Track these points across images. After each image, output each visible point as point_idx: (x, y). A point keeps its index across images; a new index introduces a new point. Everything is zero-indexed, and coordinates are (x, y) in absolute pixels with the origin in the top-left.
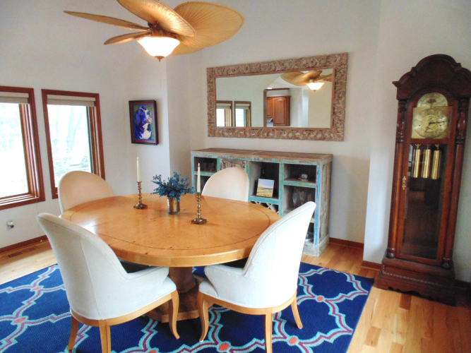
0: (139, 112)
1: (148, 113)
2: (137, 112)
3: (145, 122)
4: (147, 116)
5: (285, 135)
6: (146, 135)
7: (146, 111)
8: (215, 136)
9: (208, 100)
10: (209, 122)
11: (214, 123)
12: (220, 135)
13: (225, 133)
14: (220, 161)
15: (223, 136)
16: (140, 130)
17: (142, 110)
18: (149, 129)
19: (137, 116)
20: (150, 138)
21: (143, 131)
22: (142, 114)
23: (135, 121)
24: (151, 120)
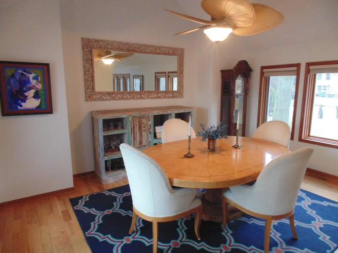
0: (18, 78)
1: (35, 78)
2: (13, 76)
3: (30, 89)
4: (34, 82)
5: (152, 96)
6: (31, 103)
7: (31, 76)
8: (94, 100)
9: (84, 67)
10: (87, 88)
11: (93, 88)
12: (100, 99)
13: (104, 98)
14: (130, 119)
15: (103, 100)
16: (20, 99)
17: (22, 74)
18: (36, 96)
19: (12, 81)
20: (39, 107)
21: (25, 99)
22: (23, 79)
23: (9, 87)
24: (40, 86)
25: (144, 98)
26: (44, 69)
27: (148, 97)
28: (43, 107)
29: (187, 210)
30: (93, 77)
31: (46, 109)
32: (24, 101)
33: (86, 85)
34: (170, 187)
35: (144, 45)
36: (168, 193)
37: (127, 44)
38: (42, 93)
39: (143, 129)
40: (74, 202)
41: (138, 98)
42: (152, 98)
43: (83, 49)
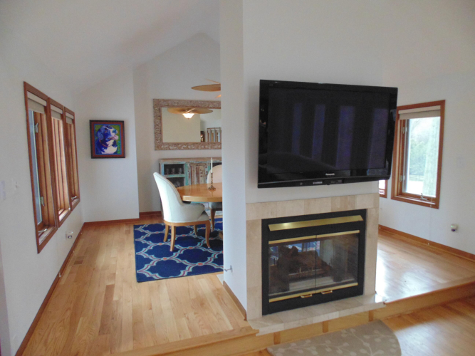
0: (103, 131)
1: (114, 132)
2: (99, 130)
3: (110, 139)
4: (113, 134)
6: (111, 150)
7: (111, 130)
8: (161, 149)
9: (155, 122)
10: (156, 139)
11: (161, 140)
12: (166, 149)
13: (171, 148)
14: (188, 165)
15: (170, 149)
16: (103, 147)
17: (106, 129)
18: (114, 145)
19: (99, 134)
20: (116, 153)
21: (106, 147)
22: (106, 132)
23: (96, 138)
24: (117, 138)
25: (208, 149)
26: (121, 124)
27: (212, 148)
28: (119, 153)
29: (196, 221)
30: (161, 131)
31: (121, 154)
32: (106, 148)
33: (155, 137)
34: (181, 201)
35: (207, 101)
36: (179, 205)
37: (191, 101)
38: (118, 142)
39: (201, 175)
40: (136, 227)
41: (202, 149)
42: (216, 149)
43: (154, 108)
